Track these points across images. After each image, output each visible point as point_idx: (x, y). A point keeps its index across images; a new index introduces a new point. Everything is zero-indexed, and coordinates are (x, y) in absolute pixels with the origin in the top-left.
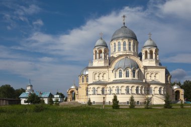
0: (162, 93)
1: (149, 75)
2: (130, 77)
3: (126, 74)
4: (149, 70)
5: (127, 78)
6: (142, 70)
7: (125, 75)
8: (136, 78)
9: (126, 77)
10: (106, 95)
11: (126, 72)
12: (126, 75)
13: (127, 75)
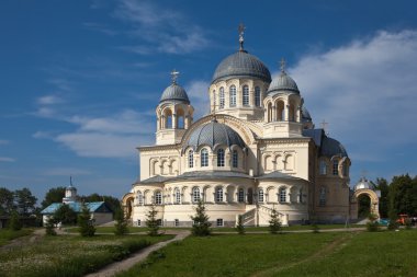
0: (288, 200)
1: (270, 160)
2: (211, 167)
3: (202, 158)
4: (270, 147)
5: (204, 168)
6: (253, 148)
7: (199, 161)
8: (227, 167)
9: (202, 165)
10: (163, 206)
11: (202, 155)
12: (202, 162)
13: (204, 162)
